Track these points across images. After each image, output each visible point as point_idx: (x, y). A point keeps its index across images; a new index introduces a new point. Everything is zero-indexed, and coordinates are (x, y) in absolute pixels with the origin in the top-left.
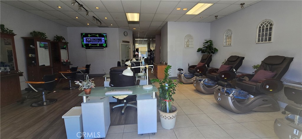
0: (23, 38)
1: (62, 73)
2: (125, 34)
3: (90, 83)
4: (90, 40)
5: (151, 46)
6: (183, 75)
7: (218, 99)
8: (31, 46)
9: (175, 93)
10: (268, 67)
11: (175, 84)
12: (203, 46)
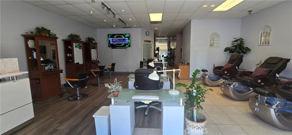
0: (63, 40)
1: (92, 71)
2: (147, 34)
3: (118, 85)
4: (115, 40)
5: (171, 44)
6: (207, 76)
7: (255, 109)
8: (69, 47)
9: (204, 101)
11: (204, 91)
12: (232, 45)
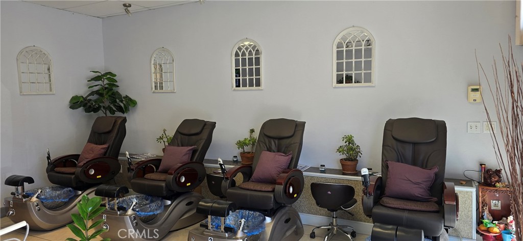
6: (34, 199)
10: (273, 143)
